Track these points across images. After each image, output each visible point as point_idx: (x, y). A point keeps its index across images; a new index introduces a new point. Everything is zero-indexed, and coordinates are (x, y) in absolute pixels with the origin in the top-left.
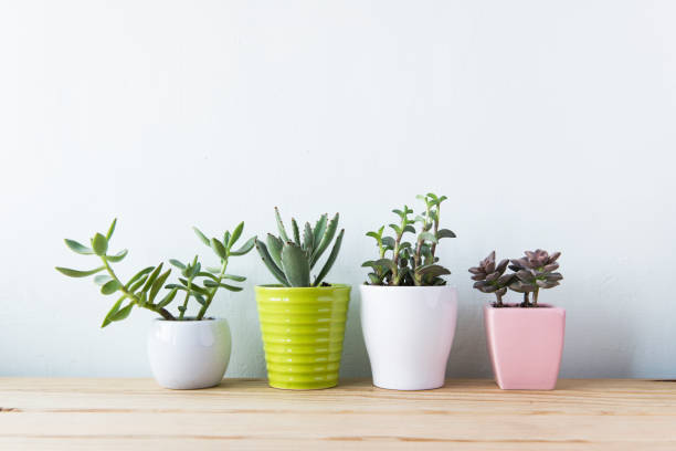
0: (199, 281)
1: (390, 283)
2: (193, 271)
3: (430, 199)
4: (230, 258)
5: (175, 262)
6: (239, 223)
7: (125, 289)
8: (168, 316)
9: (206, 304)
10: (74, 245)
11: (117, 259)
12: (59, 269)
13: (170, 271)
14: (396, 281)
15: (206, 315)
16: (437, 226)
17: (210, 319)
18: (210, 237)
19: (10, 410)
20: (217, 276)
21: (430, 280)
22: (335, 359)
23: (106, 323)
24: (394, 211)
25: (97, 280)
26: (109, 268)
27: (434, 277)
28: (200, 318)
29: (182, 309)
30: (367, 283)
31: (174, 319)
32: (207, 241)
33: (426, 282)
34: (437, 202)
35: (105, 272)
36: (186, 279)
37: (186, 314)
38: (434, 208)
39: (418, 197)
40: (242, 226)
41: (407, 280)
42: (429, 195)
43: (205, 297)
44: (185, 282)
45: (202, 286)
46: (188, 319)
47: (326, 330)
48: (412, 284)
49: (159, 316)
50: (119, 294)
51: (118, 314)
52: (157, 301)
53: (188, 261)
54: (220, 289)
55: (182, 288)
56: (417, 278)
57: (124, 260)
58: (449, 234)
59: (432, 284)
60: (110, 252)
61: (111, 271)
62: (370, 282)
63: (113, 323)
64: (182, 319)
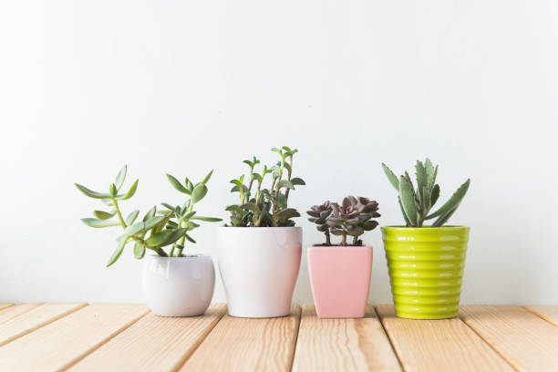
1: (253, 225)
3: (284, 151)
5: (167, 206)
8: (163, 254)
14: (257, 223)
16: (290, 175)
21: (283, 222)
24: (245, 162)
27: (286, 219)
29: (181, 247)
30: (227, 226)
31: (167, 256)
33: (281, 224)
34: (290, 154)
38: (288, 159)
39: (274, 150)
41: (266, 222)
42: (284, 148)
48: (271, 225)
56: (275, 220)
58: (299, 182)
59: (285, 225)
62: (229, 224)
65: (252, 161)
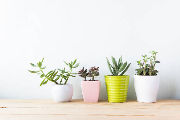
0: (65, 74)
2: (64, 72)
3: (153, 53)
4: (73, 68)
5: (59, 69)
6: (75, 59)
7: (46, 76)
8: (57, 83)
9: (67, 80)
10: (32, 65)
11: (43, 68)
12: (29, 71)
13: (58, 72)
14: (145, 74)
15: (67, 83)
16: (155, 60)
17: (68, 84)
18: (68, 63)
19: (5, 108)
20: (69, 73)
21: (153, 74)
22: (126, 95)
23: (41, 85)
24: (142, 56)
25: (38, 74)
26: (42, 71)
28: (65, 84)
29: (61, 82)
30: (136, 75)
31: (58, 84)
32: (67, 64)
33: (152, 75)
34: (155, 54)
35: (41, 72)
36: (62, 74)
37: (62, 83)
38: (154, 55)
40: (76, 60)
41: (147, 74)
42: (153, 52)
43: (66, 78)
44: (61, 75)
45: (66, 75)
46: (62, 84)
47: (123, 87)
48: (149, 75)
49: (55, 83)
50: (44, 77)
51: (44, 83)
52: (54, 79)
53: (62, 69)
54: (70, 76)
55: (61, 76)
56: (150, 73)
57: (45, 69)
58: (158, 62)
59: (154, 75)
60: (42, 67)
61: (42, 72)
62: (137, 74)
63: (43, 85)
64: (60, 84)
65: (144, 56)
